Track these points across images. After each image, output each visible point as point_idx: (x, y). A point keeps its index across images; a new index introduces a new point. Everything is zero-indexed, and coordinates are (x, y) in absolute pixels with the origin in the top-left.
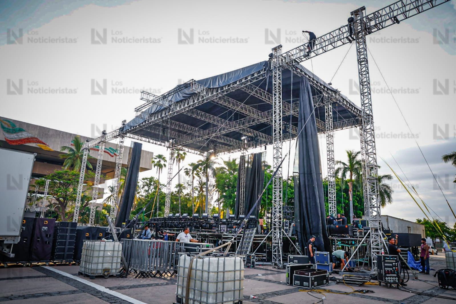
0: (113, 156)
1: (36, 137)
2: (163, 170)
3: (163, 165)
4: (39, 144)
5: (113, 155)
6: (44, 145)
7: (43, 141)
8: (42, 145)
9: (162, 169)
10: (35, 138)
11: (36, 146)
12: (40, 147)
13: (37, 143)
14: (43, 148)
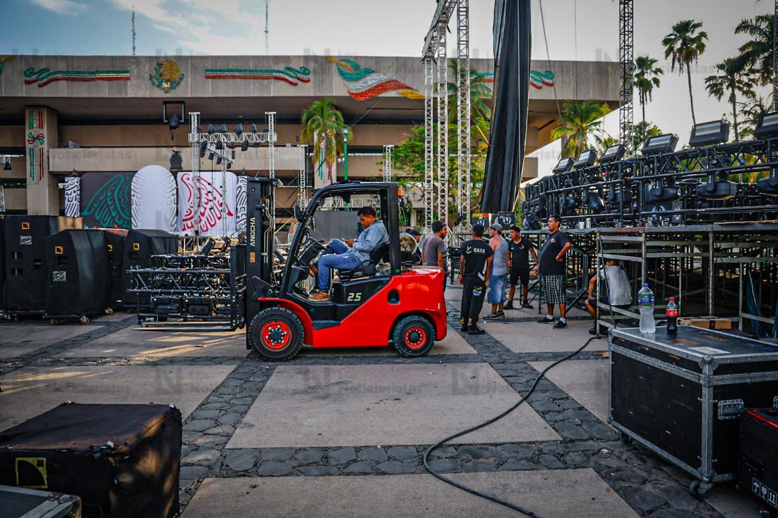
0: (540, 88)
1: (394, 78)
2: (652, 93)
3: (652, 82)
4: (401, 91)
5: (540, 84)
6: (410, 91)
7: (408, 83)
8: (406, 91)
9: (650, 93)
10: (393, 81)
11: (397, 95)
12: (405, 95)
13: (398, 88)
14: (409, 96)
